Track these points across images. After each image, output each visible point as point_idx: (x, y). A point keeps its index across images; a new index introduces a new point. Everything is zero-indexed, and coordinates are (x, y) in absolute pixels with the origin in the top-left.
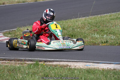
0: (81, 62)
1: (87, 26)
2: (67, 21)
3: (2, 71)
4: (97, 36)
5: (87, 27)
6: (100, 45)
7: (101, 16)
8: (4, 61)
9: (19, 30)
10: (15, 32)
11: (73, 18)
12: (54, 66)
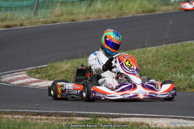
0: (165, 117)
1: (162, 61)
4: (180, 76)
5: (161, 62)
6: (187, 91)
7: (181, 44)
8: (39, 117)
9: (51, 66)
10: (46, 71)
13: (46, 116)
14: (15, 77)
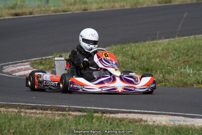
0: (164, 114)
1: (172, 54)
2: (137, 44)
3: (32, 127)
4: (189, 71)
5: (171, 56)
6: (195, 86)
7: (194, 37)
8: (34, 111)
10: (50, 62)
11: (149, 40)
12: (118, 120)
13: (41, 110)
14: (18, 68)
